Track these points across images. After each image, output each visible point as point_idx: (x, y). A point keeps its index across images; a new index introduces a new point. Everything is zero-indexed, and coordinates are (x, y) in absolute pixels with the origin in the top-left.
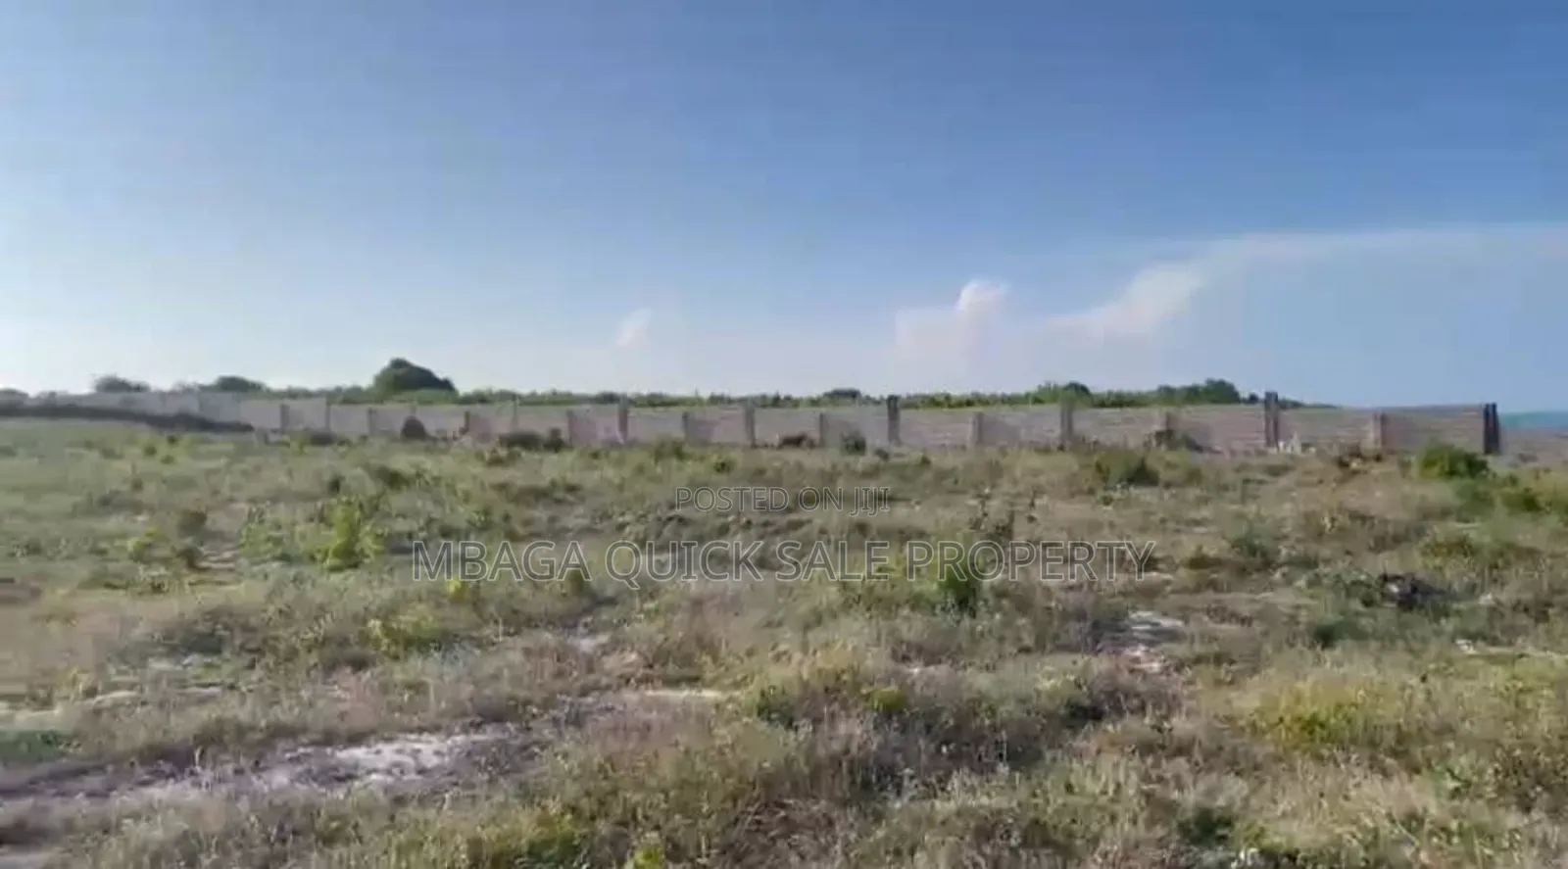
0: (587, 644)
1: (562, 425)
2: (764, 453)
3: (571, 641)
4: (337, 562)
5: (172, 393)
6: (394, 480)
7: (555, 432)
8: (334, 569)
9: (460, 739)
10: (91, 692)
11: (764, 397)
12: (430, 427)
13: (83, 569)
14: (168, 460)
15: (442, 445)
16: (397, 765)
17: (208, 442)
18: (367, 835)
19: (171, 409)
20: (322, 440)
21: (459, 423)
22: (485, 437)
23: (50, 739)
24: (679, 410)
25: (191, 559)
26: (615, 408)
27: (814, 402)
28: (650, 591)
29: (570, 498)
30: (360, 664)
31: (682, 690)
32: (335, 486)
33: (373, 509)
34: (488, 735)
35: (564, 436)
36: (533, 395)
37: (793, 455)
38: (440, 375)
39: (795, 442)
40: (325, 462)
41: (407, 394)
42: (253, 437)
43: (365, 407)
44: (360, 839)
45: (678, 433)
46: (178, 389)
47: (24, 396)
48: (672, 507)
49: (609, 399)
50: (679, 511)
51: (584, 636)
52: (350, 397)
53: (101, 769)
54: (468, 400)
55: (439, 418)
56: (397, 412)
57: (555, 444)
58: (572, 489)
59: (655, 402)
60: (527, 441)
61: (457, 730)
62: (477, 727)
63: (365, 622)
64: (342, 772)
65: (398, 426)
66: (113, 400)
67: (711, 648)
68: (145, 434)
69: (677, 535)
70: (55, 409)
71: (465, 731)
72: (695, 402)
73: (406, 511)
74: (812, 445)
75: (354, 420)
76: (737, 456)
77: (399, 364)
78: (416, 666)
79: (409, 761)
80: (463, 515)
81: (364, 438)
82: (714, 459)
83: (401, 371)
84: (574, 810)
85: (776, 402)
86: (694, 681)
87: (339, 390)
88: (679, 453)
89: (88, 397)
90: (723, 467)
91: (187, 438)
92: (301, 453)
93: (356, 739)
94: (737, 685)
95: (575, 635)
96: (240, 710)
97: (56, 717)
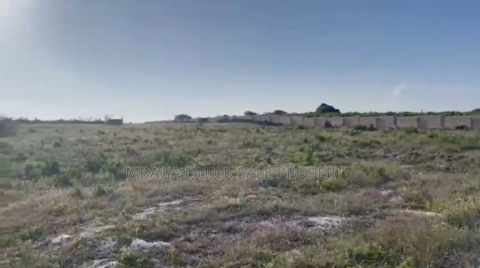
0: (384, 193)
1: (374, 123)
2: (449, 132)
3: (379, 191)
4: (307, 163)
5: (263, 115)
6: (322, 139)
7: (372, 126)
8: (306, 165)
9: (344, 218)
10: (246, 195)
11: (448, 112)
12: (333, 124)
13: (243, 162)
14: (262, 133)
15: (335, 129)
16: (326, 224)
17: (272, 128)
18: (318, 243)
19: (263, 119)
20: (301, 128)
21: (341, 122)
22: (349, 127)
23: (236, 206)
24: (416, 117)
25: (269, 161)
26: (392, 117)
27: (468, 114)
28: (407, 177)
29: (377, 146)
30: (314, 194)
31: (419, 211)
32: (306, 141)
33: (317, 148)
34: (353, 218)
35: (375, 126)
36: (365, 113)
37: (459, 132)
38: (336, 108)
39: (462, 128)
40: (302, 134)
41: (325, 114)
42: (283, 127)
43: (314, 118)
44: (316, 244)
45: (415, 125)
46: (265, 114)
47: (229, 117)
48: (413, 149)
49: (390, 114)
50: (415, 151)
51: (383, 190)
52: (310, 115)
53: (249, 215)
54: (343, 115)
55: (335, 121)
56: (323, 119)
57: (372, 129)
58: (378, 143)
59: (406, 114)
60: (363, 128)
61: (344, 215)
62: (349, 216)
63: (315, 181)
64: (309, 224)
65: (323, 124)
66: (249, 117)
67: (430, 198)
68: (257, 126)
69: (416, 158)
70: (236, 119)
71: (345, 216)
72: (422, 114)
73: (326, 149)
74: (468, 129)
75: (310, 122)
76: (438, 132)
77: (323, 105)
78: (331, 195)
79: (330, 224)
80: (344, 150)
81: (314, 127)
82: (429, 134)
83: (324, 107)
84: (382, 245)
85: (453, 114)
86: (422, 208)
87: (306, 113)
88: (416, 131)
89: (243, 117)
90: (431, 137)
91: (266, 127)
92: (296, 132)
93: (314, 215)
94: (439, 212)
95: (381, 190)
96: (283, 204)
97: (238, 201)
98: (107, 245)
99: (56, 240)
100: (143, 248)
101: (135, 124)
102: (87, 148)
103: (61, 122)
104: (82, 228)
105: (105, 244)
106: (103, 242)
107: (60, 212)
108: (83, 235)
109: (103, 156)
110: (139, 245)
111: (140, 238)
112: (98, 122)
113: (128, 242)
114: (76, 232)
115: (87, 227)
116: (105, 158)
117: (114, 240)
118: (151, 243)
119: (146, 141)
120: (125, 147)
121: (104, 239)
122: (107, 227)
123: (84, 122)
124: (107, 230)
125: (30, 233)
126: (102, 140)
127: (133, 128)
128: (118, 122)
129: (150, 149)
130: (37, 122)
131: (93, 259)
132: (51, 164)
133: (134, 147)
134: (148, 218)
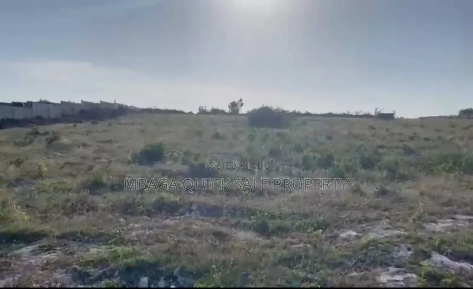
98: (401, 253)
99: (343, 235)
100: (448, 267)
101: (407, 119)
102: (358, 143)
103: (330, 115)
104: (368, 227)
105: (399, 251)
106: (396, 248)
107: (343, 207)
108: (372, 236)
109: (376, 153)
110: (442, 262)
111: (441, 252)
112: (368, 116)
113: (428, 256)
114: (364, 231)
115: (374, 228)
116: (380, 155)
117: (409, 249)
118: (457, 263)
119: (427, 139)
120: (401, 144)
121: (397, 245)
122: (397, 232)
123: (351, 116)
124: (399, 236)
125: (317, 223)
126: (374, 135)
127: (406, 123)
128: (389, 117)
129: (431, 148)
130: (308, 114)
131: (388, 265)
132: (325, 157)
133: (411, 145)
134: (447, 231)
